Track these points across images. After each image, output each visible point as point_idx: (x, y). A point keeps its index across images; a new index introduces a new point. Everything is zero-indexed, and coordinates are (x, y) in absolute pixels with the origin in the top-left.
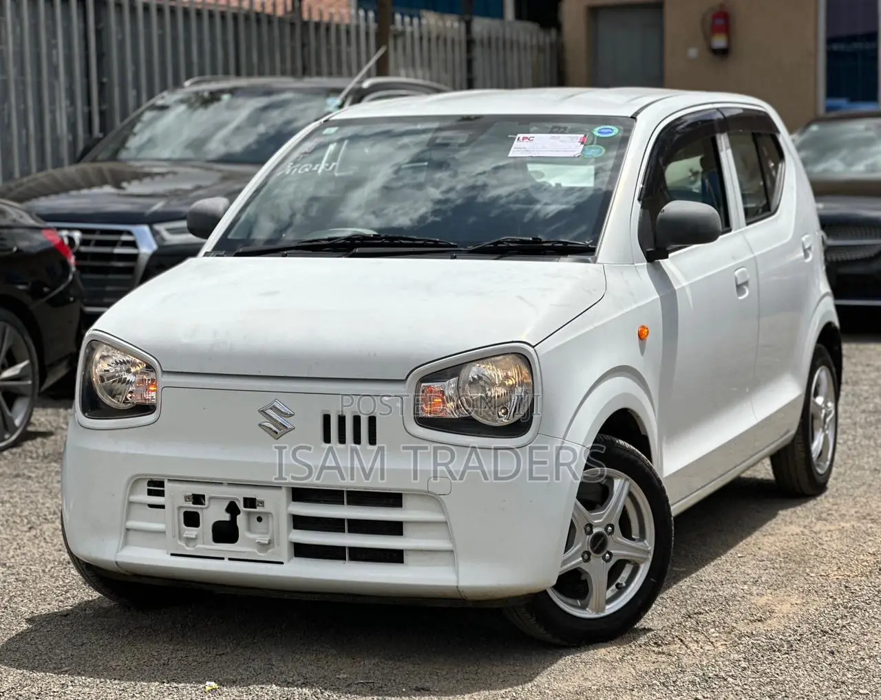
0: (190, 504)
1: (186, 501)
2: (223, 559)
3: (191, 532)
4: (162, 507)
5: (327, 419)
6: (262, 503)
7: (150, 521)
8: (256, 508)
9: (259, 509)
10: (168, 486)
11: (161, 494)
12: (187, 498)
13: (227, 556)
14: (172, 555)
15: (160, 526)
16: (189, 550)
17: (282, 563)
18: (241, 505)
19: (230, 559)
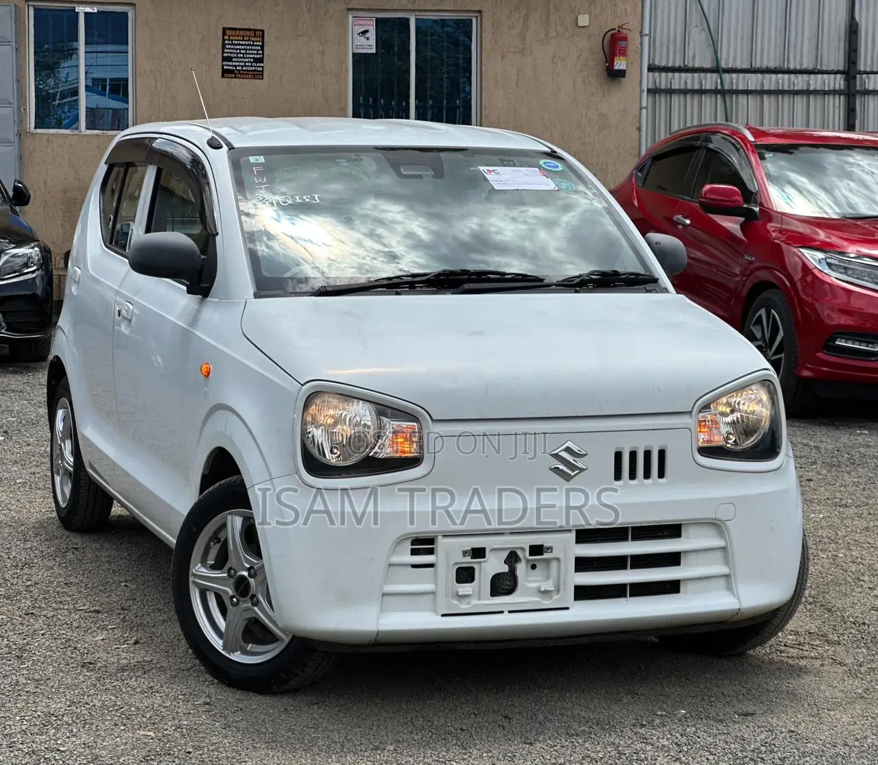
0: (468, 559)
1: (464, 556)
2: (502, 612)
3: (465, 589)
4: (431, 566)
5: (618, 456)
6: (550, 549)
7: (414, 583)
8: (542, 554)
9: (546, 556)
10: (442, 544)
11: (431, 552)
12: (465, 553)
13: (506, 609)
14: (443, 615)
15: (429, 587)
16: (464, 607)
17: (567, 608)
18: (524, 555)
19: (510, 612)
